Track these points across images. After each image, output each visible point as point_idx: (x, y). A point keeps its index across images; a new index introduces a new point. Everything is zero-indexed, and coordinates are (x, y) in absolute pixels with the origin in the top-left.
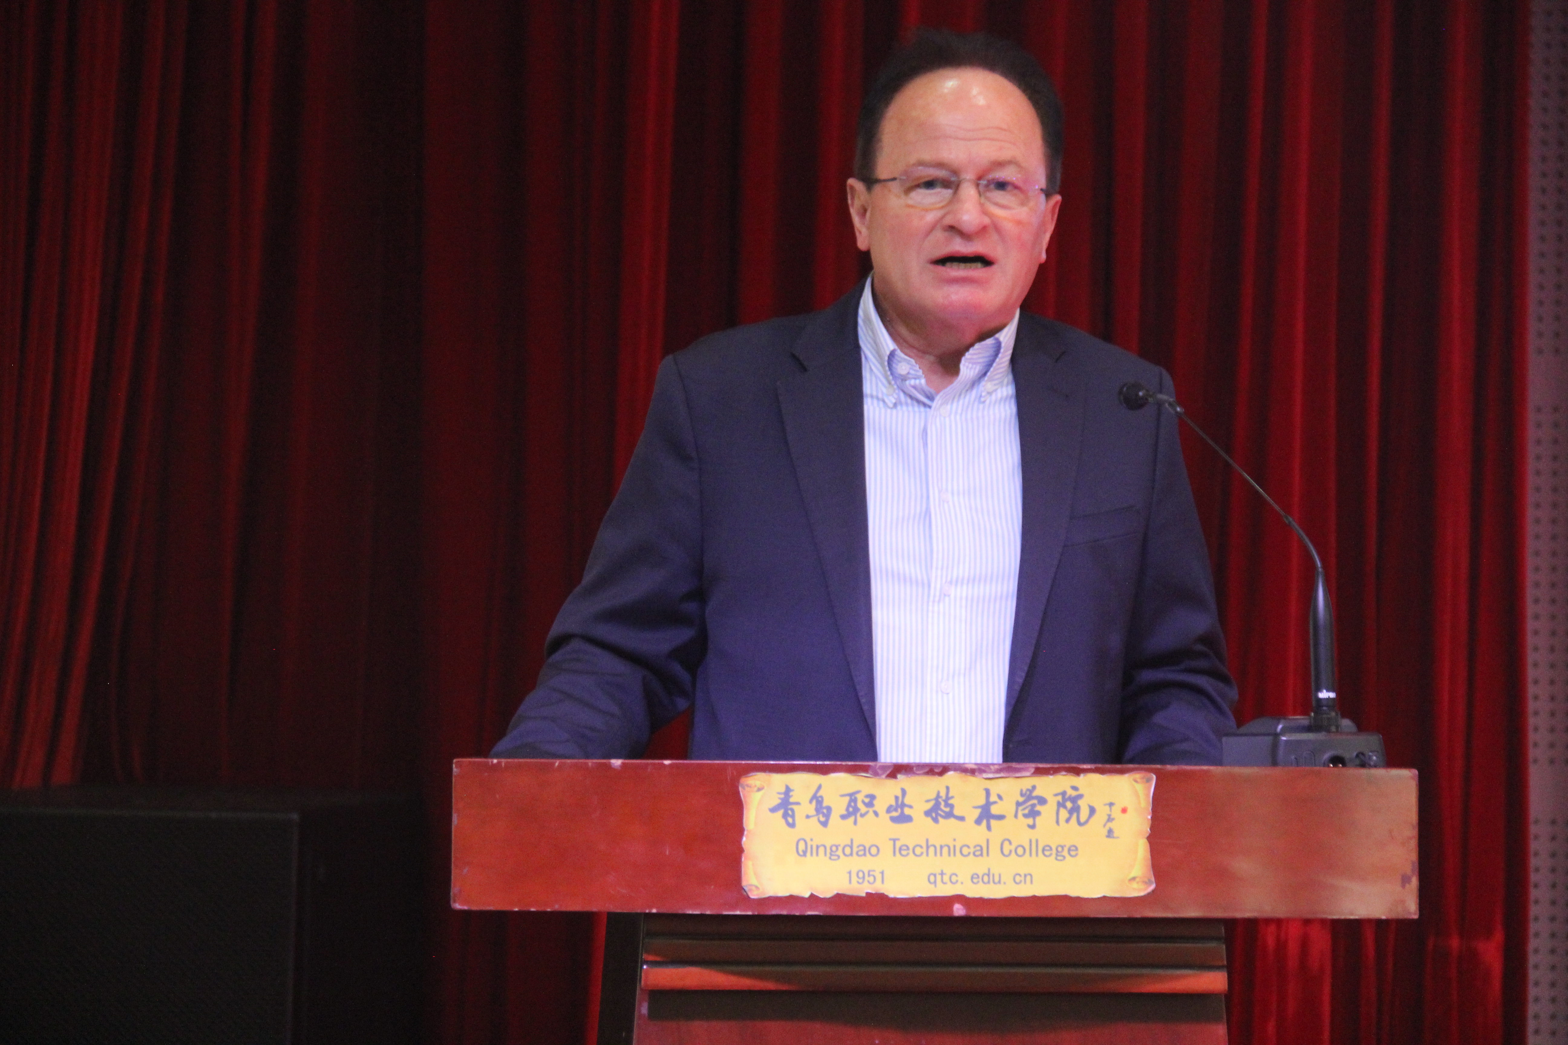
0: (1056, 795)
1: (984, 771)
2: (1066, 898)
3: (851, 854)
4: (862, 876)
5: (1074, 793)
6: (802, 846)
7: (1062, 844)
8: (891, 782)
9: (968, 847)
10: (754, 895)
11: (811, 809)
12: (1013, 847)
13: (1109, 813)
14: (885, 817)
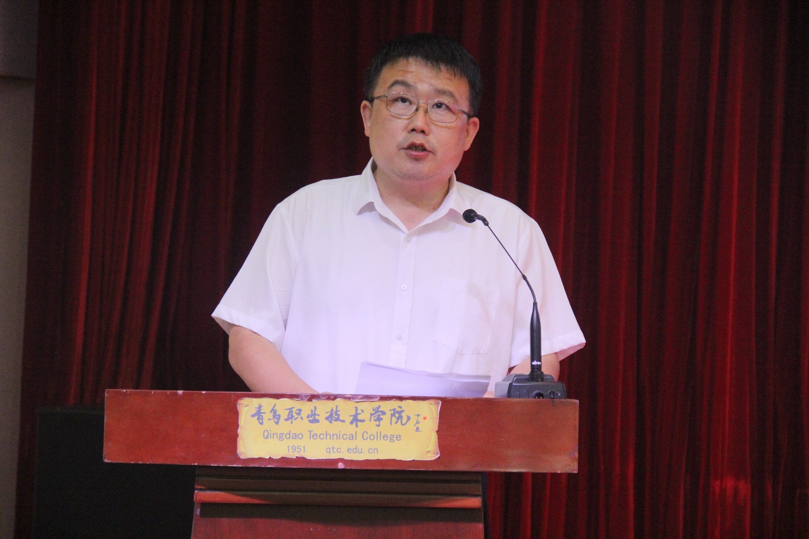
0: (391, 410)
1: (355, 399)
2: (394, 461)
3: (289, 438)
4: (294, 448)
5: (400, 410)
6: (266, 434)
7: (393, 434)
8: (309, 403)
9: (346, 435)
10: (242, 457)
11: (271, 416)
12: (368, 436)
13: (417, 419)
14: (306, 420)
